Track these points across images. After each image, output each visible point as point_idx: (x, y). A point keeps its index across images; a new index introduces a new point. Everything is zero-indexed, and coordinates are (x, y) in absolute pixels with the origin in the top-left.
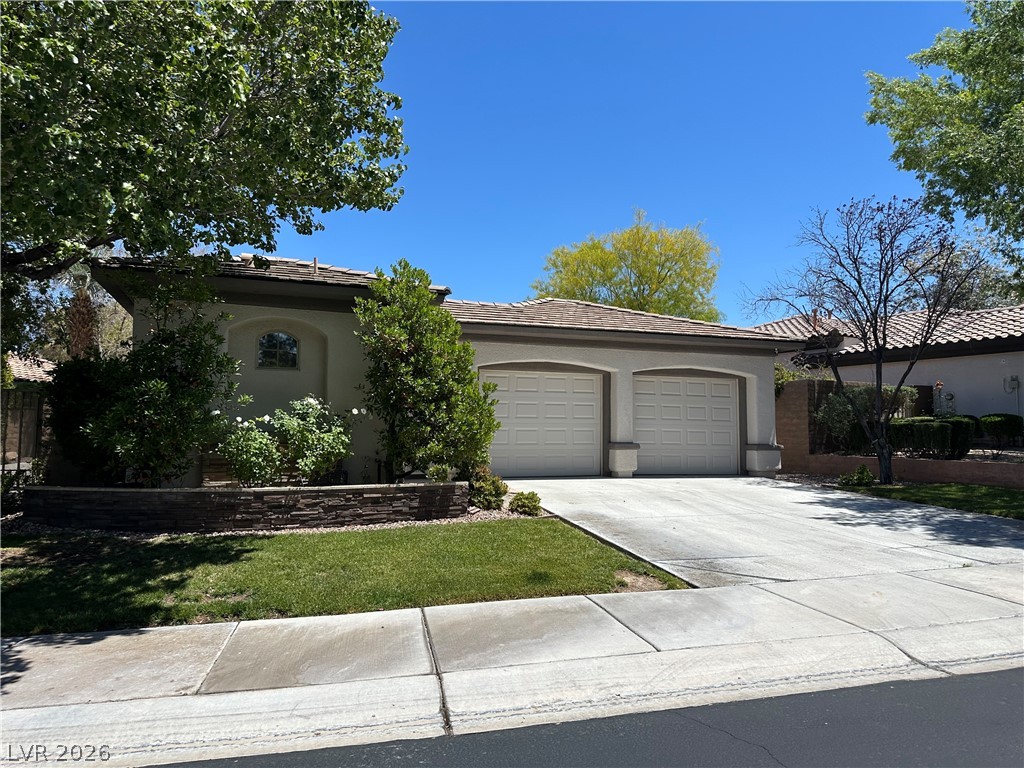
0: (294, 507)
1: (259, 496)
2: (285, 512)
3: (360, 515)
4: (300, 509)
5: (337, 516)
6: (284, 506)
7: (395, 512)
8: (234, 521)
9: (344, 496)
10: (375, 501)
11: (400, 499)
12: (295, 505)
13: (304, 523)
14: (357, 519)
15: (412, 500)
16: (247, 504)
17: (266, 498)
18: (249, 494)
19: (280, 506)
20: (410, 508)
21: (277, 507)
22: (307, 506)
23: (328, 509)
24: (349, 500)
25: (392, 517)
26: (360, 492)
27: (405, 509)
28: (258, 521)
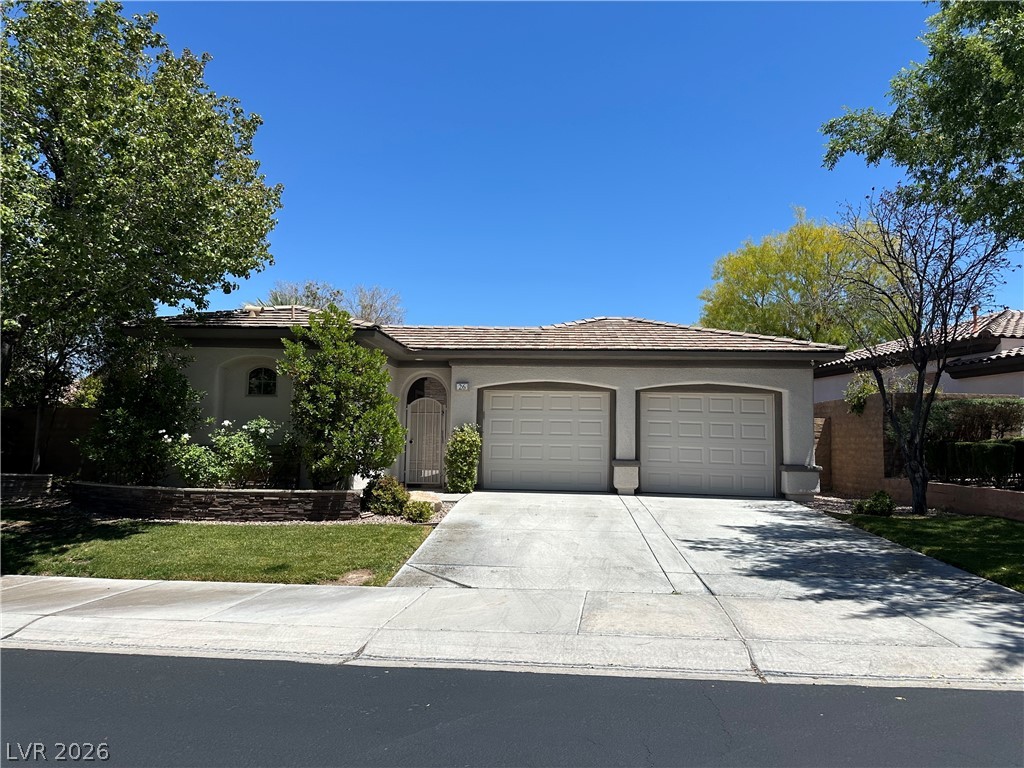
0: (210, 504)
1: (188, 494)
2: (203, 508)
3: (260, 514)
4: (216, 506)
5: (243, 513)
6: (204, 503)
7: (290, 513)
8: (172, 512)
9: (248, 498)
10: (274, 503)
11: (296, 502)
12: (211, 503)
13: (218, 517)
14: (258, 516)
15: (306, 504)
16: (180, 499)
17: (192, 496)
18: (181, 492)
19: (201, 503)
20: (305, 510)
21: (199, 504)
22: (221, 504)
23: (236, 507)
24: (252, 501)
25: (288, 516)
26: (261, 495)
27: (299, 511)
28: (186, 513)
